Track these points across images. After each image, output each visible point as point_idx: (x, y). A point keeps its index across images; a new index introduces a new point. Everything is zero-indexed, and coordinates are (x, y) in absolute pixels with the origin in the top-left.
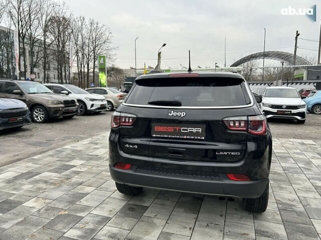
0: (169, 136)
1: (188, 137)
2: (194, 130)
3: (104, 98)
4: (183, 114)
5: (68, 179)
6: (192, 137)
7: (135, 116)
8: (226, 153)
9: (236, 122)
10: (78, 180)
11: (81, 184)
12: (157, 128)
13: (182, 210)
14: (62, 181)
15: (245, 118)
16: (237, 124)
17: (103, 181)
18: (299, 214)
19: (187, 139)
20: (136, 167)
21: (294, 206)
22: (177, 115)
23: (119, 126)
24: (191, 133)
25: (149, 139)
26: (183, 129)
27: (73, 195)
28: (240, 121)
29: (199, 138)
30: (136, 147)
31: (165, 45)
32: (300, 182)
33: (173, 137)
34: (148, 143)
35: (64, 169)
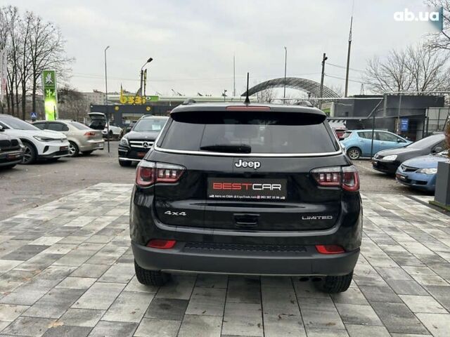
0: (235, 197)
1: (263, 197)
2: (272, 187)
3: (65, 137)
4: (257, 164)
5: (42, 268)
6: (268, 197)
7: (181, 168)
8: (314, 218)
9: (328, 175)
10: (60, 268)
11: (68, 275)
12: (216, 185)
13: (237, 300)
14: (33, 273)
15: (337, 169)
16: (328, 178)
17: (105, 267)
18: (383, 289)
19: (261, 200)
20: (184, 243)
21: (374, 279)
22: (248, 166)
23: (154, 183)
24: (267, 192)
25: (204, 202)
26: (255, 186)
27: (63, 293)
28: (332, 174)
29: (278, 197)
30: (184, 214)
31: (151, 60)
32: (368, 248)
33: (241, 197)
34: (203, 208)
35: (30, 253)
